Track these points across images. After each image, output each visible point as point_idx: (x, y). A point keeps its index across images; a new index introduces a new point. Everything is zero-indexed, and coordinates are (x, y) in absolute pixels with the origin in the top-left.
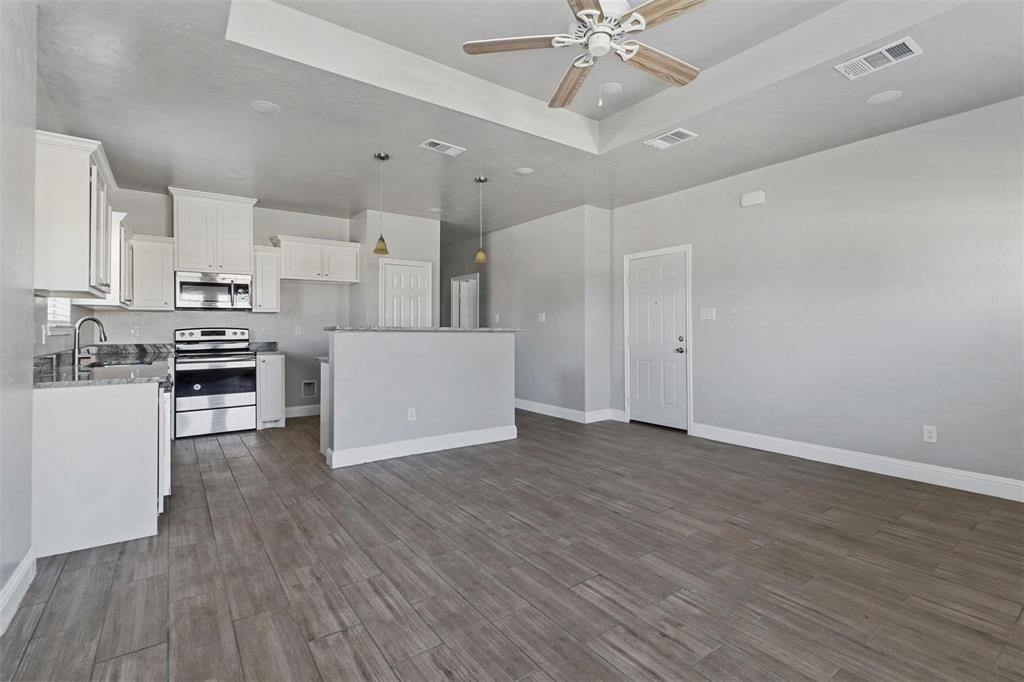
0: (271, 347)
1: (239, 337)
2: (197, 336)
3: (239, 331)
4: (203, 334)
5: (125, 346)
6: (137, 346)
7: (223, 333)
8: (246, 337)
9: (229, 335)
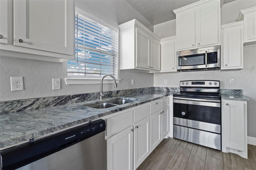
0: (237, 94)
1: (213, 85)
2: (190, 85)
3: (213, 82)
4: (193, 83)
5: (162, 88)
6: (167, 88)
7: (204, 83)
8: (218, 85)
9: (207, 84)
